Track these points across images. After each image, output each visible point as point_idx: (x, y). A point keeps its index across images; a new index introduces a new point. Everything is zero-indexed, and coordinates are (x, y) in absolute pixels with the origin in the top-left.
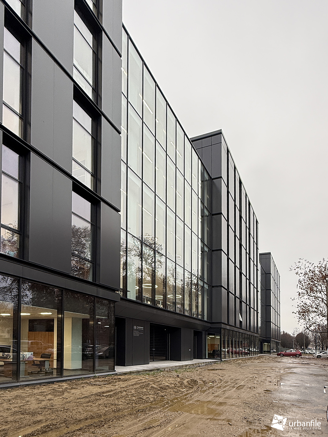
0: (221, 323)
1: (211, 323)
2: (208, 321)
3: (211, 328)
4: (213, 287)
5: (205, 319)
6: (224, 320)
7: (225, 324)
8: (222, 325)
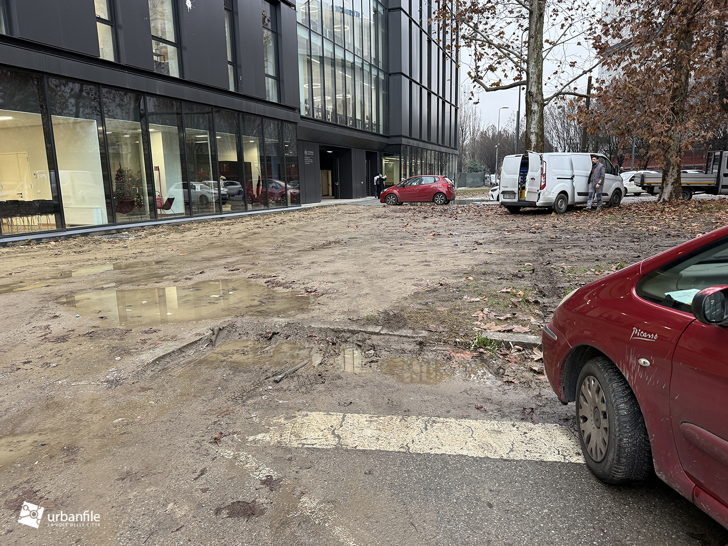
0: (401, 136)
1: (388, 137)
2: (384, 135)
3: (388, 145)
4: (390, 75)
5: (381, 133)
6: (405, 131)
7: (407, 137)
8: (403, 139)
